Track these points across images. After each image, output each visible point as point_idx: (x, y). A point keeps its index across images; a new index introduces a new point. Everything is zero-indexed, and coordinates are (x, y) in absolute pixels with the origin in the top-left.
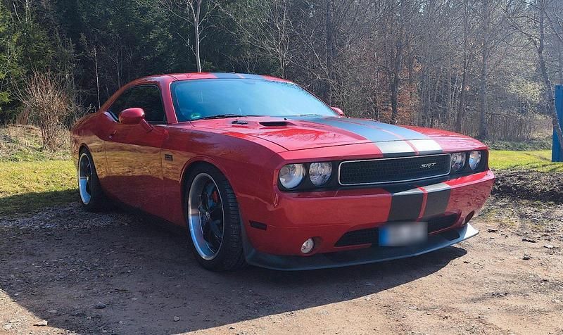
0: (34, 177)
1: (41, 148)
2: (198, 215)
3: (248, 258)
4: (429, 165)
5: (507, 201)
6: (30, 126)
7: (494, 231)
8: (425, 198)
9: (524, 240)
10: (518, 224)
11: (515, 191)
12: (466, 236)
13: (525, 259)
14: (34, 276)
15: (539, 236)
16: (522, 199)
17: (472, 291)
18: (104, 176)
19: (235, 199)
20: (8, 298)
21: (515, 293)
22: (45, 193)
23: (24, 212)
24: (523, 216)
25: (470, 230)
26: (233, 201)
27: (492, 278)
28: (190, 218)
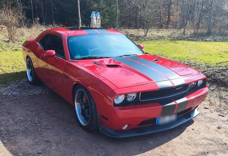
0: (7, 64)
1: (8, 41)
2: (79, 105)
3: (100, 129)
4: (179, 88)
5: (215, 87)
6: (3, 26)
7: (207, 108)
8: (177, 107)
9: (219, 115)
10: (218, 103)
11: (219, 82)
12: (194, 116)
13: (218, 128)
14: (11, 129)
15: (226, 112)
16: (222, 87)
17: (194, 150)
18: (36, 67)
19: (95, 104)
20: (2, 145)
21: (212, 152)
22: (12, 73)
23: (4, 84)
24: (221, 98)
25: (196, 112)
26: (94, 105)
27: (203, 141)
28: (76, 107)
